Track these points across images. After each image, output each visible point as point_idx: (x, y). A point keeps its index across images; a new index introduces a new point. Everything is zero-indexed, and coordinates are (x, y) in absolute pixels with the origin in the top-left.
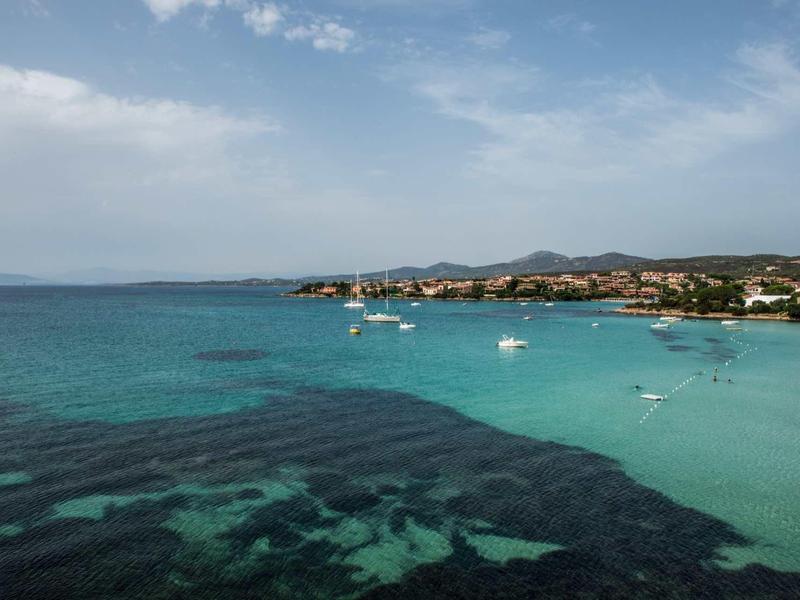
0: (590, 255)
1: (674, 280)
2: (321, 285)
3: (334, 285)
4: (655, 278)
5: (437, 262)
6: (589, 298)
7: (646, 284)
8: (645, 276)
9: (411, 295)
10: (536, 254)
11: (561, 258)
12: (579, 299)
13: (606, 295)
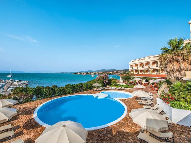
0: (110, 69)
1: (122, 72)
2: (77, 73)
3: (79, 73)
4: (119, 72)
5: (89, 70)
6: (112, 74)
7: (118, 73)
8: (118, 72)
9: (90, 74)
10: (103, 69)
11: (106, 70)
12: (111, 74)
13: (114, 74)
